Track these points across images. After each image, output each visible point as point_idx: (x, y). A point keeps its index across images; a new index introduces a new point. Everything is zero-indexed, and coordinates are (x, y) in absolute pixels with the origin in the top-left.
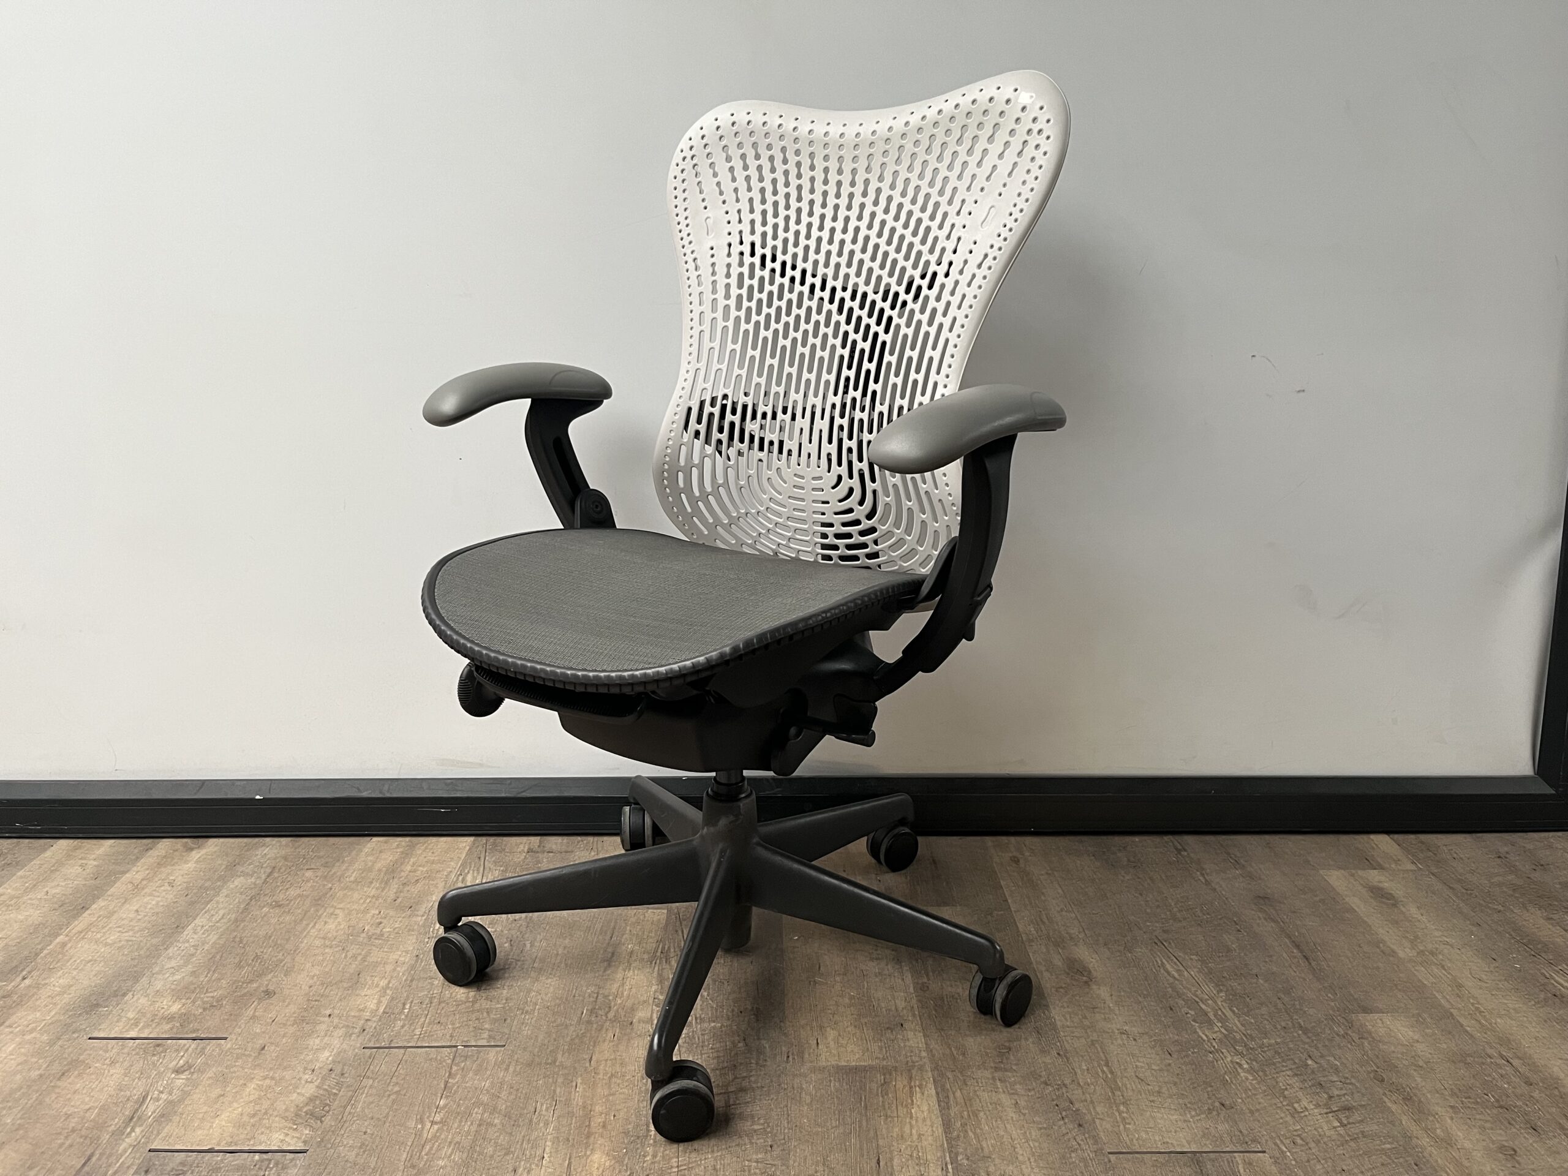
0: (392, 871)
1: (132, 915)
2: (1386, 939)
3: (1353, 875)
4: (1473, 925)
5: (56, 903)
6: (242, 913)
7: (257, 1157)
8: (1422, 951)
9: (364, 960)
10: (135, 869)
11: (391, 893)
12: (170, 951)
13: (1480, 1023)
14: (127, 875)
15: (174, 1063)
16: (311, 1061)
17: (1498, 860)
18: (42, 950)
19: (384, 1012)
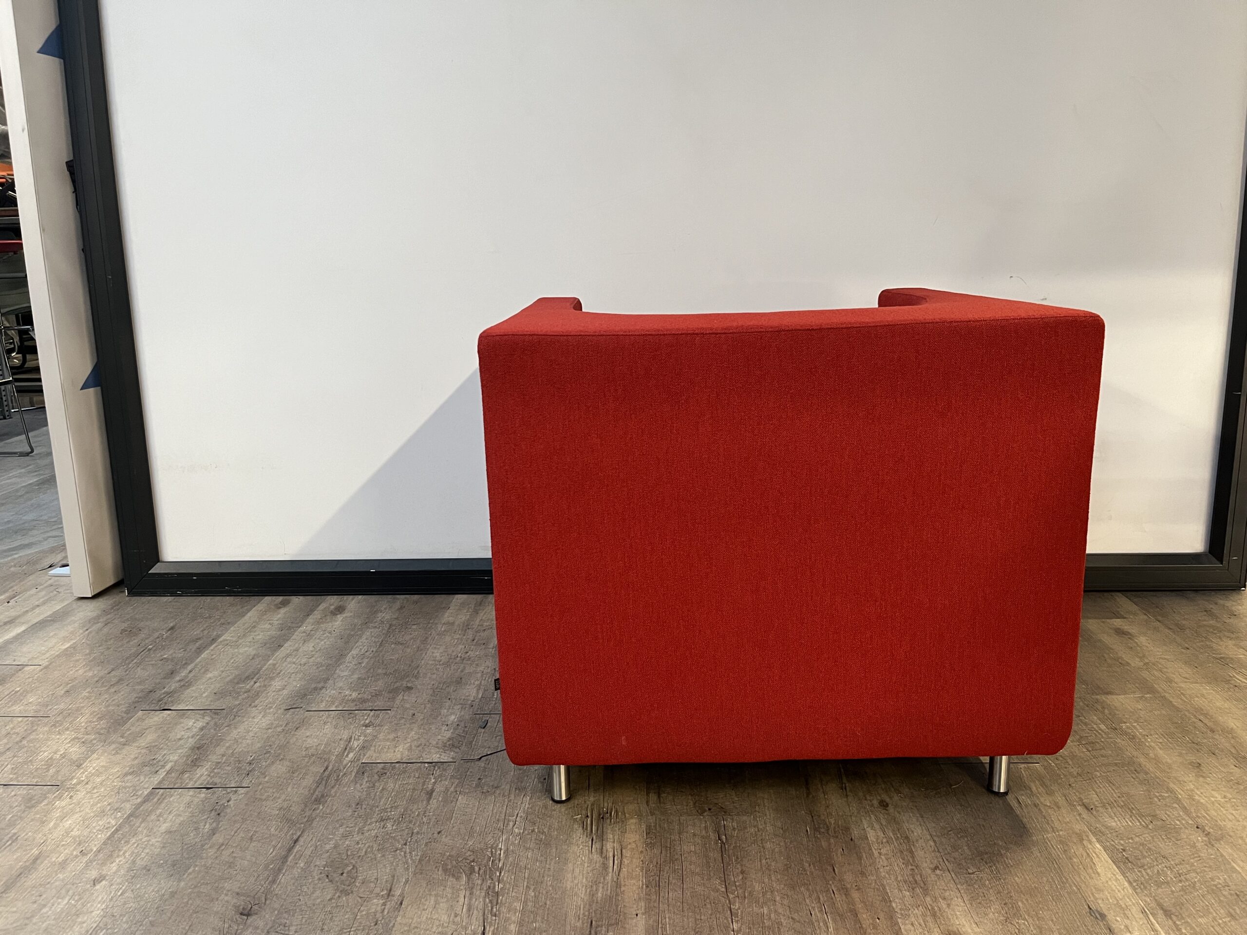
0: (467, 626)
1: (311, 649)
2: (1123, 656)
3: (1103, 622)
4: (1182, 648)
5: (261, 644)
6: (379, 647)
7: (426, 765)
8: (1148, 663)
9: (462, 671)
10: (304, 625)
11: (471, 637)
12: (341, 667)
13: (1183, 700)
14: (301, 628)
15: (363, 722)
16: (445, 721)
17: (1205, 613)
18: (261, 668)
19: (482, 697)
